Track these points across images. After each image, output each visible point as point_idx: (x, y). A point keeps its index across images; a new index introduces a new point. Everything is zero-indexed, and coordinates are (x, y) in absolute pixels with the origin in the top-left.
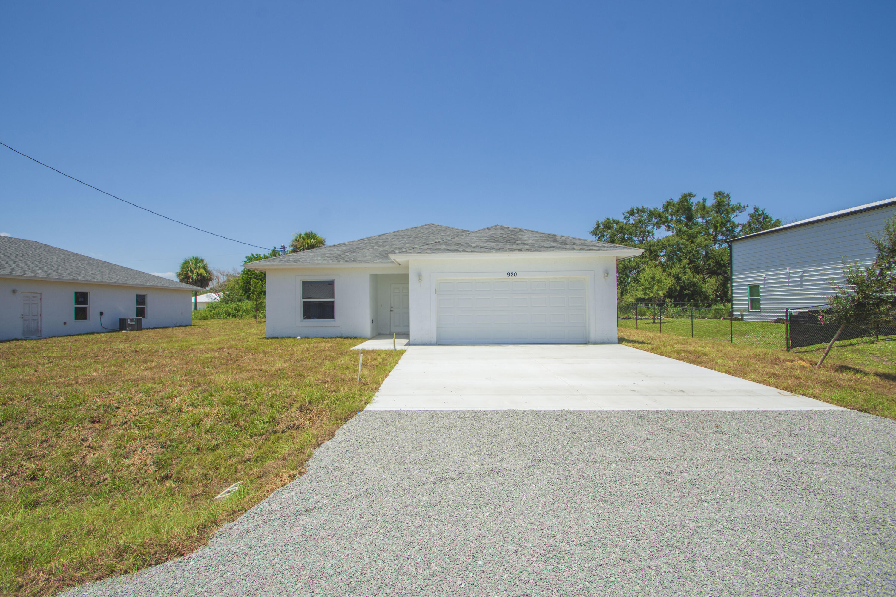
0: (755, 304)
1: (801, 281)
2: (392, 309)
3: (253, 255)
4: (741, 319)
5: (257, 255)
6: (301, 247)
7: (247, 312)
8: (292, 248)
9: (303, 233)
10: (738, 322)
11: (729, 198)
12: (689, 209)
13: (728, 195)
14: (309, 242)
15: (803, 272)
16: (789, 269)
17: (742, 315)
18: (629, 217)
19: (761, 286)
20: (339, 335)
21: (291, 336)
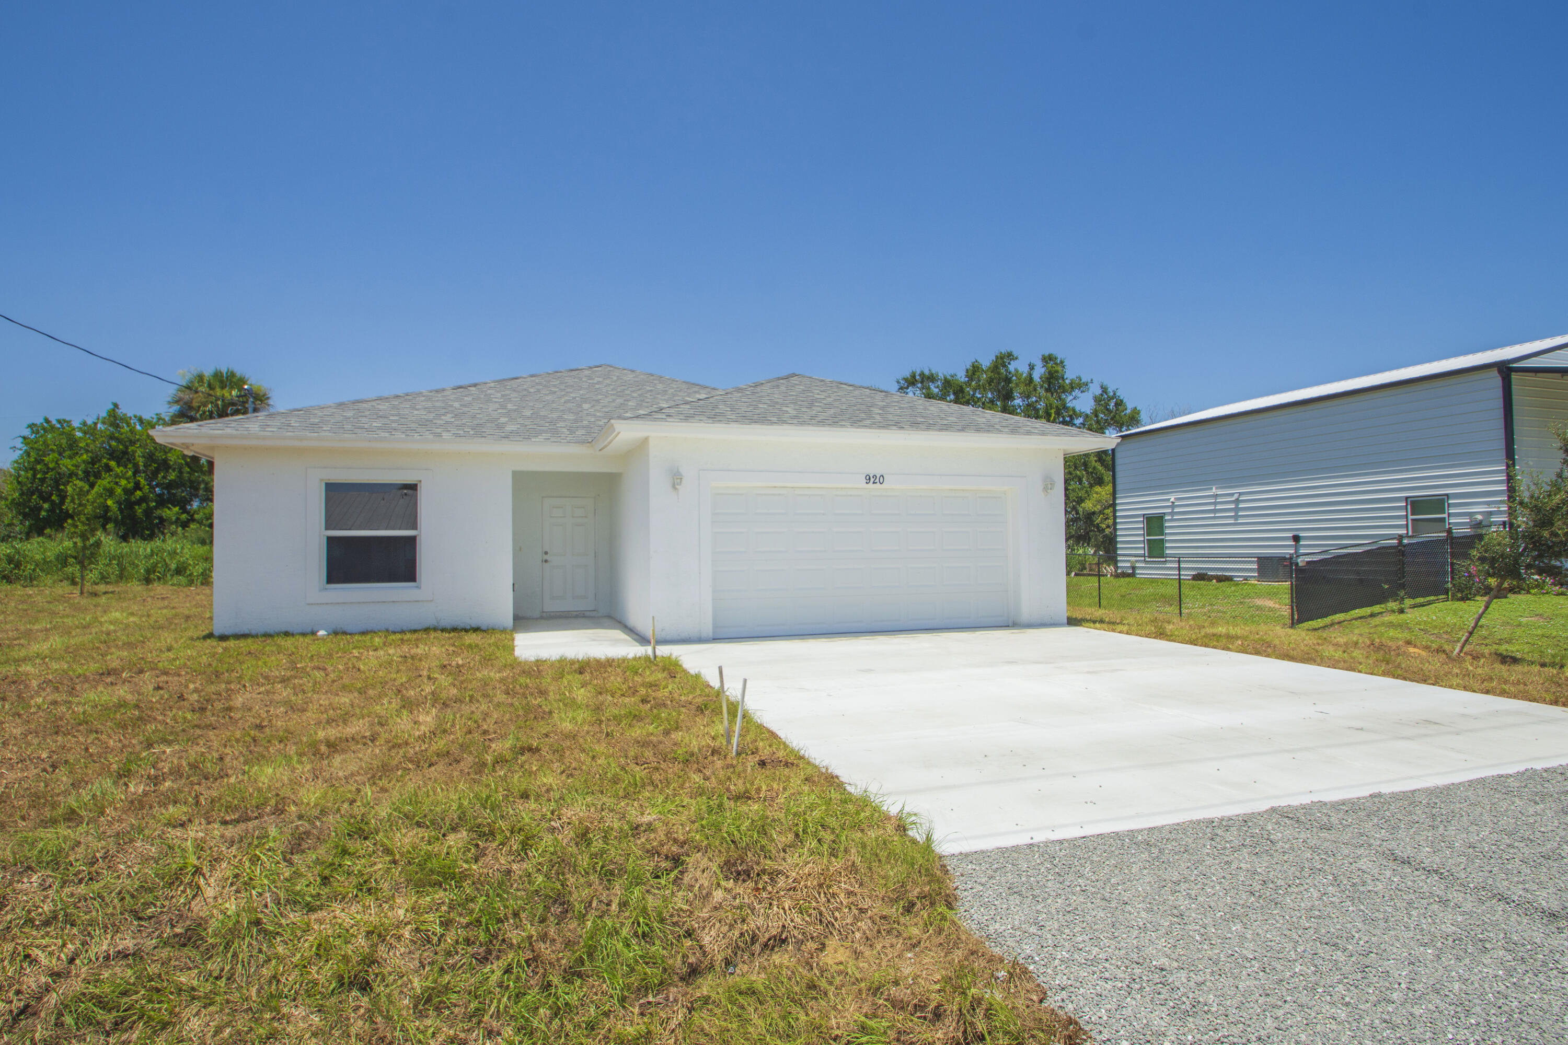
0: (1156, 549)
1: (1237, 509)
2: (546, 557)
3: (47, 421)
4: (1133, 575)
5: (59, 421)
6: (205, 406)
7: (45, 566)
8: (176, 408)
9: (208, 373)
10: (1127, 579)
11: (1063, 367)
12: (1008, 380)
13: (1062, 362)
14: (227, 395)
15: (1240, 494)
16: (1216, 488)
17: (1134, 568)
18: (907, 388)
19: (1167, 517)
20: (430, 622)
21: (290, 630)
